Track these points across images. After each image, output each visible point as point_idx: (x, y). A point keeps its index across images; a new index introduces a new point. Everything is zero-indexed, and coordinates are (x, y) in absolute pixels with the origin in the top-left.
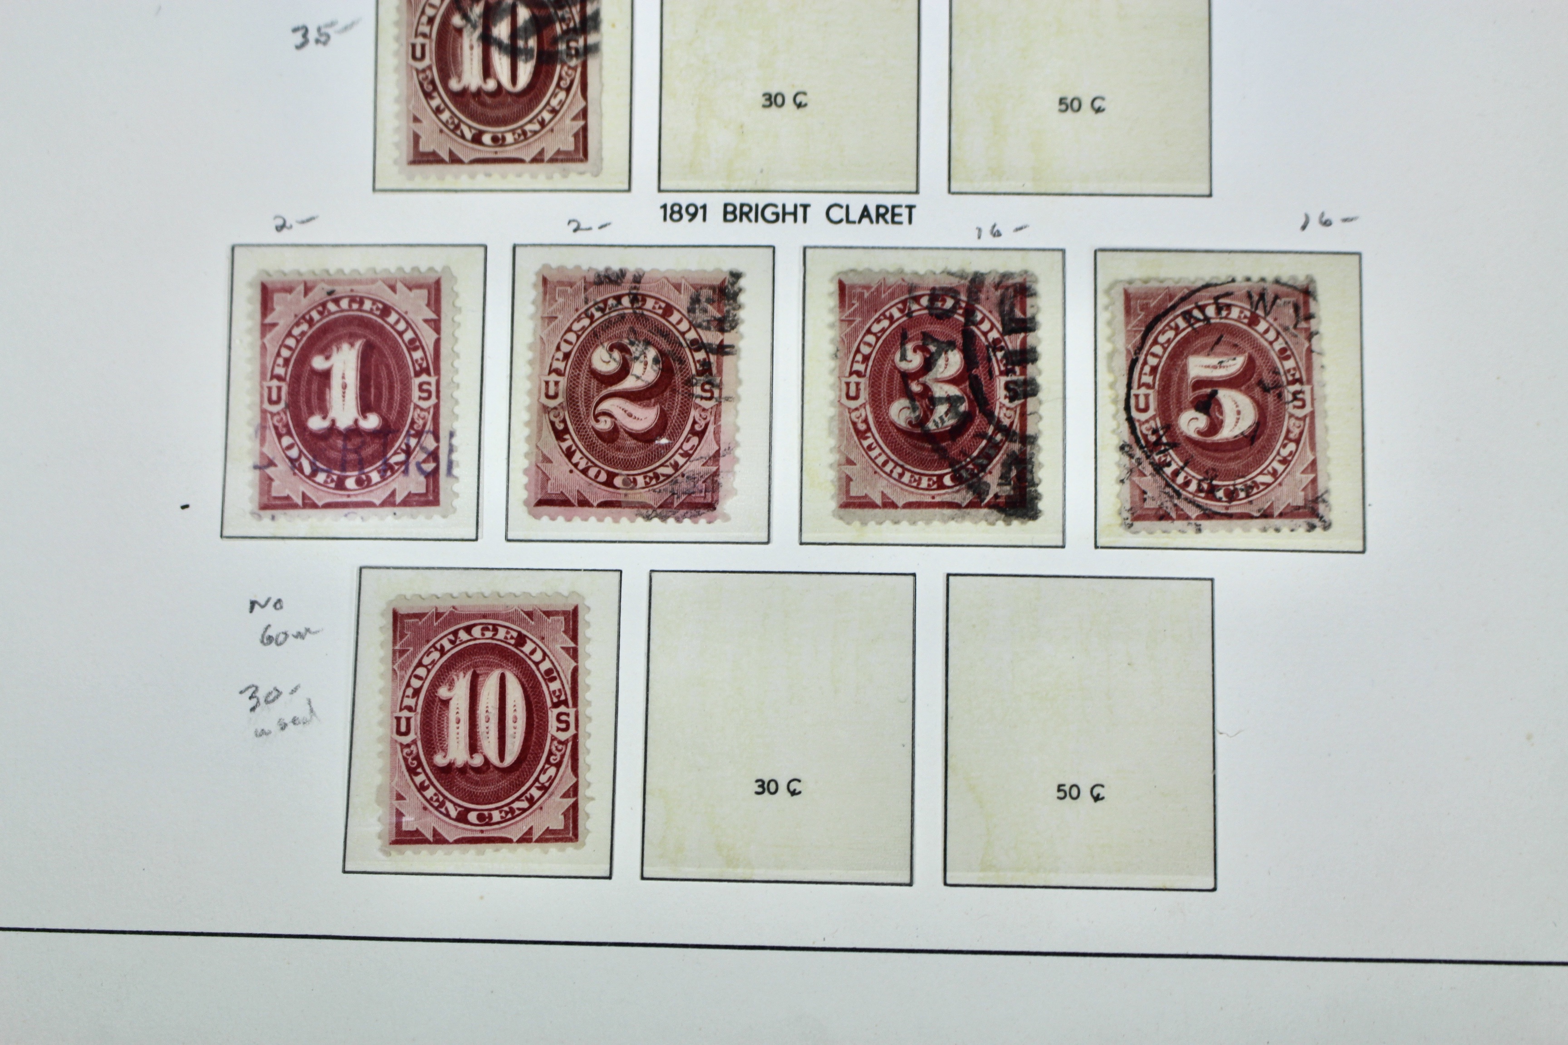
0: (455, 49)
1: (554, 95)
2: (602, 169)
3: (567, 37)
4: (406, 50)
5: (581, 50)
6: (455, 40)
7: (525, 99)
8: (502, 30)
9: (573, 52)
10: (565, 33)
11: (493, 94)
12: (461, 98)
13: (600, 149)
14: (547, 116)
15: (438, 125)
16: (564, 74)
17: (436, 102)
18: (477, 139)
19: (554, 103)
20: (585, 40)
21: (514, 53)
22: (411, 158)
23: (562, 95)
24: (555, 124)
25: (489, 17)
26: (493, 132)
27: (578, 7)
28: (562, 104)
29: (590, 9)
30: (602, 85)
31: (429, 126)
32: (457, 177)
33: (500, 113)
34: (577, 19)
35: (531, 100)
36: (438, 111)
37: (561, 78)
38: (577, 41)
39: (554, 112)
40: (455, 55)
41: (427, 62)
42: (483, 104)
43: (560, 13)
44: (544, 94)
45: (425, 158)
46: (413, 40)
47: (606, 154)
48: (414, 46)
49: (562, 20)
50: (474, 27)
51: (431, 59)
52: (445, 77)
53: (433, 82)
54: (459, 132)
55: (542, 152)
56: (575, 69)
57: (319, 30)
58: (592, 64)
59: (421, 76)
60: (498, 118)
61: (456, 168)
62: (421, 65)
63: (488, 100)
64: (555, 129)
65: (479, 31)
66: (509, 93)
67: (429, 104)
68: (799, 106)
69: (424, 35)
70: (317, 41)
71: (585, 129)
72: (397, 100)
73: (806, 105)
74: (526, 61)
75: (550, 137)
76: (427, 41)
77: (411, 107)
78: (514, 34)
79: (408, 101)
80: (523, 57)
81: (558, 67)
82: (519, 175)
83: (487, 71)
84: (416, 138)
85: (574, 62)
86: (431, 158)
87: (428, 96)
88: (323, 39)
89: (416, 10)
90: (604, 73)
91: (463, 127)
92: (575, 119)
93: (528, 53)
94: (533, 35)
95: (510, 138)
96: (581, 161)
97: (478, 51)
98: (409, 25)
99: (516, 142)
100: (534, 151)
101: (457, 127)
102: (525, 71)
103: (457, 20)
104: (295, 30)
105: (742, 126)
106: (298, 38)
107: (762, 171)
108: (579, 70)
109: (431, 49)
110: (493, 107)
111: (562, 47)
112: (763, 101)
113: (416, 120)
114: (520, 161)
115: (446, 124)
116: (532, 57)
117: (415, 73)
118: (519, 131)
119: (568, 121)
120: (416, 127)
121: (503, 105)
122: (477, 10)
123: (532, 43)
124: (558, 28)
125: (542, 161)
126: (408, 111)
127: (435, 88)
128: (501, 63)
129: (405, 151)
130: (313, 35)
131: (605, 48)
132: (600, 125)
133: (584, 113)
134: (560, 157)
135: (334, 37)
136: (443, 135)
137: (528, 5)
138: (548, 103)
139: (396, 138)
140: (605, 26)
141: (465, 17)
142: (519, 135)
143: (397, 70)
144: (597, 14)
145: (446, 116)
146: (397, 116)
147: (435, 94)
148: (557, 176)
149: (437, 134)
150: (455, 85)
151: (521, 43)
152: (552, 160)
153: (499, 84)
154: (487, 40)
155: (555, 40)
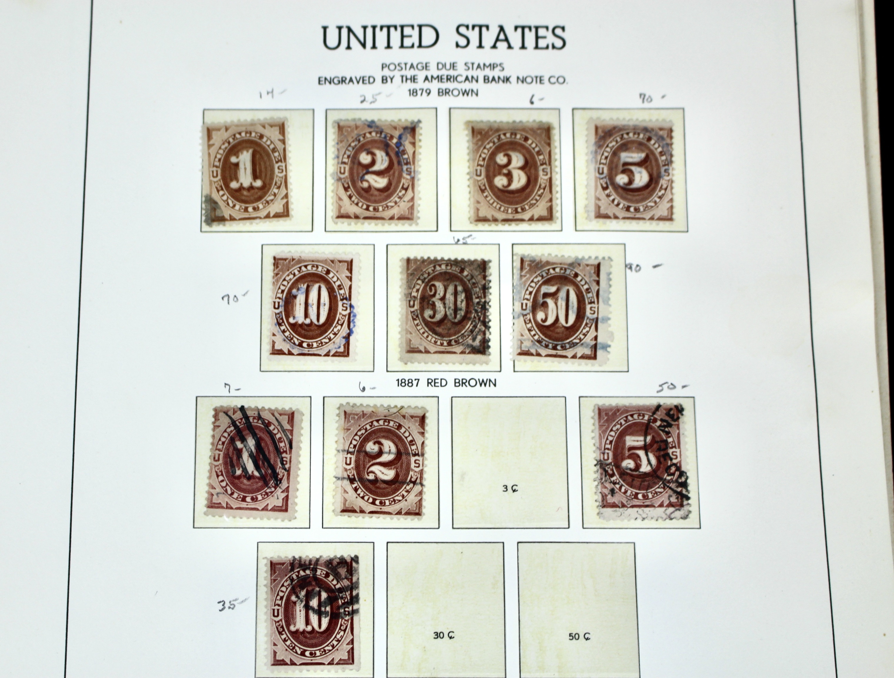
0: (293, 611)
1: (338, 633)
2: (360, 668)
3: (344, 606)
4: (270, 612)
5: (351, 612)
6: (293, 607)
7: (325, 635)
8: (314, 603)
9: (347, 613)
10: (343, 604)
11: (309, 633)
12: (296, 634)
13: (360, 658)
14: (335, 643)
15: (285, 647)
16: (343, 623)
17: (284, 636)
18: (303, 654)
19: (338, 636)
20: (352, 607)
21: (320, 613)
22: (273, 663)
23: (342, 633)
24: (339, 647)
25: (308, 597)
26: (310, 651)
27: (349, 592)
28: (342, 637)
29: (354, 593)
30: (360, 628)
31: (281, 646)
32: (294, 671)
33: (313, 641)
34: (349, 598)
35: (328, 635)
36: (285, 640)
37: (341, 625)
38: (349, 608)
39: (339, 641)
40: (292, 614)
41: (280, 618)
42: (306, 637)
43: (341, 595)
44: (334, 633)
45: (279, 663)
46: (274, 608)
47: (362, 660)
48: (274, 610)
49: (342, 598)
50: (302, 601)
51: (282, 616)
52: (288, 625)
53: (282, 627)
54: (294, 650)
55: (333, 660)
56: (348, 621)
57: (230, 602)
58: (356, 618)
59: (277, 624)
60: (312, 644)
61: (293, 667)
62: (277, 619)
63: (308, 636)
64: (339, 649)
65: (304, 603)
66: (318, 632)
67: (281, 637)
68: (451, 638)
69: (279, 605)
70: (229, 608)
71: (352, 649)
72: (266, 635)
73: (454, 637)
74: (325, 617)
75: (336, 653)
76: (279, 608)
77: (272, 639)
78: (320, 604)
79: (271, 636)
80: (324, 615)
81: (340, 620)
82: (322, 671)
83: (308, 622)
84: (275, 653)
85: (347, 618)
86: (282, 663)
87: (280, 633)
88: (232, 606)
89: (275, 594)
90: (361, 623)
91: (296, 648)
92: (348, 644)
93: (326, 613)
94: (329, 605)
95: (318, 653)
96: (351, 664)
97: (303, 612)
98: (272, 600)
99: (321, 655)
100: (329, 659)
101: (294, 648)
102: (325, 622)
103: (293, 598)
104: (219, 602)
105: (424, 648)
106: (220, 606)
107: (434, 669)
108: (350, 621)
109: (281, 612)
110: (310, 639)
111: (342, 611)
112: (434, 636)
113: (275, 645)
114: (324, 664)
115: (288, 647)
116: (328, 616)
117: (274, 623)
118: (322, 650)
119: (345, 645)
120: (274, 648)
121: (314, 638)
122: (303, 593)
123: (328, 609)
124: (340, 602)
125: (333, 664)
126: (271, 640)
127: (284, 630)
128: (314, 618)
129: (270, 660)
130: (227, 605)
131: (361, 611)
132: (360, 647)
133: (352, 641)
134: (341, 662)
135: (237, 605)
136: (287, 652)
137: (326, 592)
138: (335, 637)
139: (266, 653)
140: (361, 601)
141: (297, 597)
142: (322, 652)
143: (266, 621)
144: (358, 595)
145: (288, 643)
146: (266, 643)
147: (284, 633)
148: (340, 671)
149: (284, 651)
150: (293, 628)
151: (323, 609)
152: (338, 664)
153: (313, 628)
154: (307, 607)
155: (339, 608)
